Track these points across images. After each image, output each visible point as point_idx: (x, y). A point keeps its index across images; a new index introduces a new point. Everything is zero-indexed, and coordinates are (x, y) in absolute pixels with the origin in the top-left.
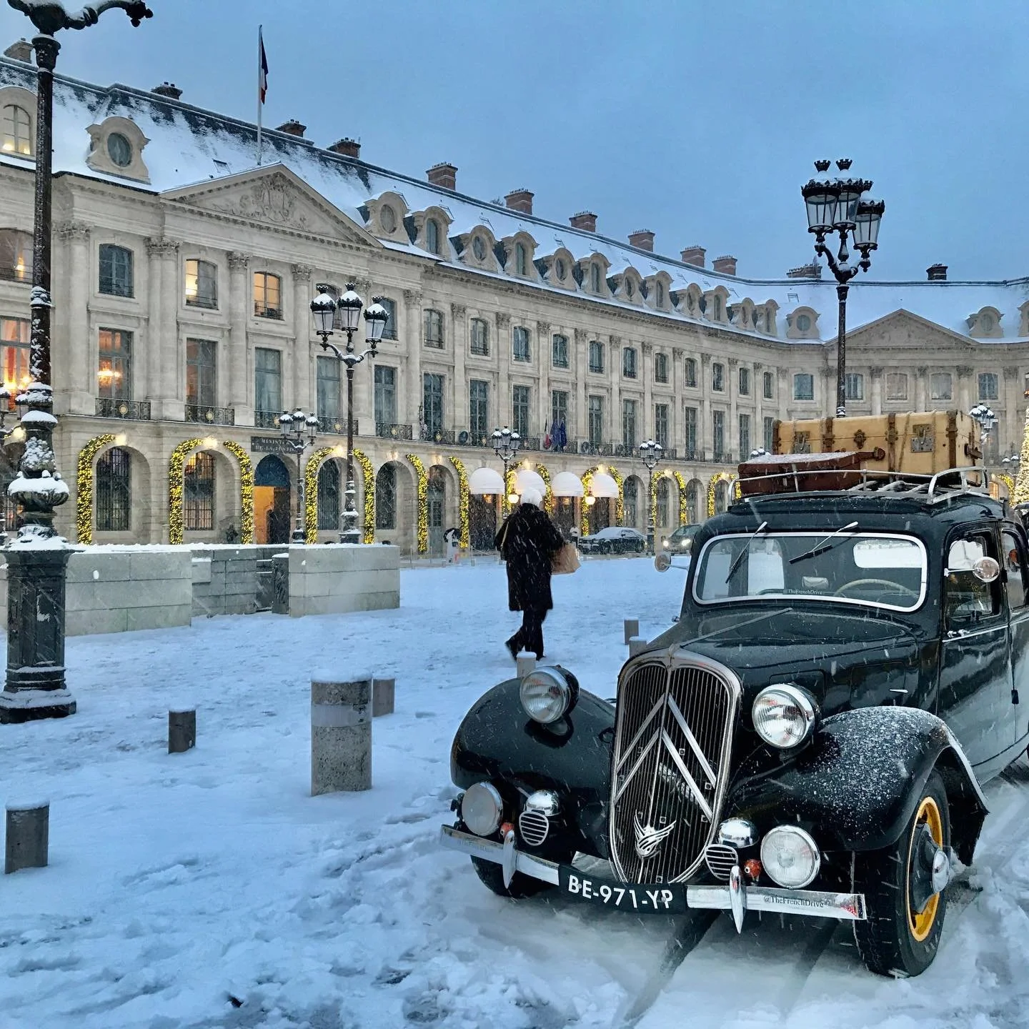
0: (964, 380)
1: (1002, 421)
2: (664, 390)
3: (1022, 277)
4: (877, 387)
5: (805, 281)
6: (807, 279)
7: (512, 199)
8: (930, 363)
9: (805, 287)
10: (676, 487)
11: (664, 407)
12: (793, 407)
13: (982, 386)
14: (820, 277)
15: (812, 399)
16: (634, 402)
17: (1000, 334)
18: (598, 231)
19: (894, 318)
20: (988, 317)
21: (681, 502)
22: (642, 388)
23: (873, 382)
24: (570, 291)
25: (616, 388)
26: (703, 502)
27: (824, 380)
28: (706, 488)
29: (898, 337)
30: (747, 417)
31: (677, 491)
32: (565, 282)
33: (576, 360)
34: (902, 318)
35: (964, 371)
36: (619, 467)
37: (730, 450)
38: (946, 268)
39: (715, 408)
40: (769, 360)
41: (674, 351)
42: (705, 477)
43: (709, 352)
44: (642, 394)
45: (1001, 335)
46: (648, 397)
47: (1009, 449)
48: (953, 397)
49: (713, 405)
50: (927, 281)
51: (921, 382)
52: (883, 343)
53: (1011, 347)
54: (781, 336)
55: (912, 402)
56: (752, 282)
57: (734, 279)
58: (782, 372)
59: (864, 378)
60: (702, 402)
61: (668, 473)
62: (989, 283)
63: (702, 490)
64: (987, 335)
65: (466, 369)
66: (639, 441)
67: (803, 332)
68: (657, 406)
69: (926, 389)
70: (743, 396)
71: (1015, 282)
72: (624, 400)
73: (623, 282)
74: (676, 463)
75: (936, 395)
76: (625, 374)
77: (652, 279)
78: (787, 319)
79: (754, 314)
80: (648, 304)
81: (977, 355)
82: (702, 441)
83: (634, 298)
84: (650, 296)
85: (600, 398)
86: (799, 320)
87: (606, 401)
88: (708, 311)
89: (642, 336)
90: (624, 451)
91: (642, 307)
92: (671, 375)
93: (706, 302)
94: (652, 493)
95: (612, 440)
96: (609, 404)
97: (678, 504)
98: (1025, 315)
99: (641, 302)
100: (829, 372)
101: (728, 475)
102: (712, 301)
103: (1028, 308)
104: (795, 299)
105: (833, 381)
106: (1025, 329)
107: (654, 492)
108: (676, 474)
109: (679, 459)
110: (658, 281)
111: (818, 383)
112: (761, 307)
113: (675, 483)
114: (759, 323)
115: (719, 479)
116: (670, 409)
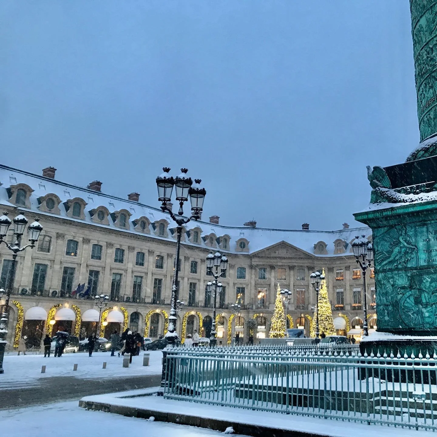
2: (161, 272)
3: (339, 230)
4: (273, 274)
5: (249, 228)
7: (92, 185)
8: (296, 264)
9: (248, 230)
10: (163, 317)
11: (160, 281)
12: (236, 282)
14: (255, 226)
15: (245, 278)
16: (142, 277)
18: (140, 201)
19: (280, 244)
20: (321, 246)
21: (165, 325)
22: (147, 271)
23: (271, 272)
24: (106, 225)
25: (130, 271)
26: (180, 325)
27: (250, 270)
28: (182, 318)
29: (282, 253)
31: (164, 320)
32: (103, 221)
33: (106, 256)
34: (283, 245)
35: (310, 268)
36: (127, 307)
37: (199, 301)
38: (309, 225)
39: (191, 281)
41: (168, 255)
42: (180, 313)
43: (189, 256)
44: (146, 273)
45: (327, 253)
46: (150, 275)
48: (306, 280)
49: (190, 280)
50: (302, 230)
51: (292, 272)
52: (276, 255)
53: (331, 259)
54: (232, 251)
55: (288, 281)
57: (218, 226)
58: (232, 266)
59: (268, 269)
61: (158, 311)
62: (326, 232)
64: (321, 254)
65: (32, 258)
66: (143, 295)
67: (242, 249)
68: (156, 279)
69: (294, 275)
70: (209, 276)
71: (336, 232)
72: (135, 276)
73: (140, 223)
74: (163, 306)
75: (299, 278)
76: (137, 264)
77: (157, 222)
78: (235, 243)
79: (218, 240)
80: (155, 233)
81: (316, 262)
82: (182, 296)
83: (145, 230)
84: (156, 230)
85: (121, 275)
86: (241, 243)
87: (124, 276)
88: (190, 238)
89: (149, 247)
90: (131, 300)
91: (150, 234)
92: (165, 266)
93: (190, 234)
94: (147, 320)
95: (125, 295)
96: (125, 278)
97: (163, 326)
98: (336, 245)
99: (150, 232)
100: (251, 267)
101: (195, 312)
102: (192, 234)
103: (338, 243)
104: (243, 235)
105: (254, 271)
106: (336, 251)
107: (148, 320)
108: (163, 312)
109: (165, 304)
110: (161, 224)
111: (248, 271)
112: (222, 237)
113: (163, 316)
114: (220, 244)
115: (190, 314)
116: (163, 281)
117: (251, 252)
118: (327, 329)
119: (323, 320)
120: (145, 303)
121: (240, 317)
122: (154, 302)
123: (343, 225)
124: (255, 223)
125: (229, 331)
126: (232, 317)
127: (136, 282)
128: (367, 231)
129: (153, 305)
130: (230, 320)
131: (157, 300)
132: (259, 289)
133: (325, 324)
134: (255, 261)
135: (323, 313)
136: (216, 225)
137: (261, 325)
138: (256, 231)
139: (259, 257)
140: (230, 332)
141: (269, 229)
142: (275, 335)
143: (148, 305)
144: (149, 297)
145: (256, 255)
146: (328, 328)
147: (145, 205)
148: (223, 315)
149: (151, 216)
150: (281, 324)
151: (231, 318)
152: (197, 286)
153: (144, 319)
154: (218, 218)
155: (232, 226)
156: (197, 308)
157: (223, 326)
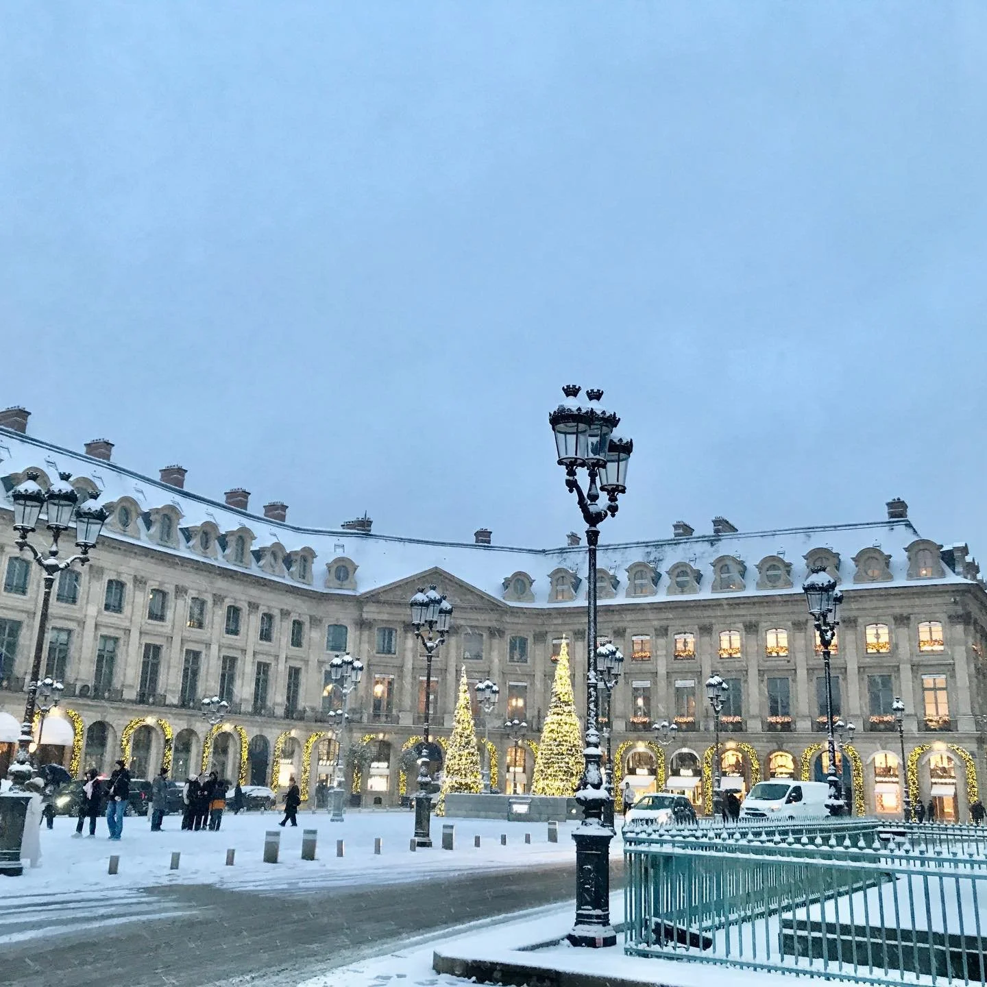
0: (496, 642)
1: (531, 684)
2: (160, 629)
3: (559, 547)
4: (409, 642)
5: (355, 534)
6: (356, 531)
8: (462, 623)
9: (353, 540)
10: (162, 736)
11: (157, 649)
12: (325, 658)
13: (513, 648)
14: (370, 531)
15: (345, 651)
16: (116, 640)
17: (532, 598)
18: (113, 460)
19: (428, 575)
20: (519, 583)
21: (165, 755)
22: (128, 624)
23: (406, 638)
25: (90, 624)
26: (198, 755)
27: (358, 633)
28: (202, 739)
30: (267, 665)
31: (162, 742)
33: (38, 586)
34: (436, 577)
35: (495, 633)
36: (82, 710)
37: (241, 700)
38: (491, 533)
39: (225, 652)
40: (301, 609)
42: (201, 728)
43: (223, 594)
44: (128, 631)
45: (533, 600)
46: (135, 634)
47: (536, 713)
48: (484, 658)
49: (222, 649)
50: (474, 543)
51: (453, 641)
53: (540, 613)
54: (318, 586)
55: (444, 660)
56: (301, 529)
57: (284, 525)
58: (315, 621)
59: (397, 633)
60: (208, 645)
61: (150, 721)
62: (530, 550)
63: (198, 741)
64: (519, 599)
66: (117, 683)
67: (339, 582)
68: (148, 646)
69: (458, 648)
70: (264, 642)
71: (553, 552)
72: (101, 636)
73: (117, 512)
74: (163, 709)
75: (467, 655)
76: (107, 607)
77: (157, 511)
78: (325, 567)
79: (288, 560)
80: (150, 537)
81: (507, 619)
82: (204, 688)
83: (128, 529)
84: (153, 530)
85: (69, 632)
86: (338, 570)
87: (76, 635)
88: (227, 551)
89: (137, 570)
90: (91, 693)
91: (139, 539)
92: (169, 615)
93: (227, 542)
94: (125, 743)
95: (76, 679)
96: (80, 639)
97: (161, 756)
98: (555, 583)
99: (139, 533)
100: (362, 624)
101: (233, 726)
102: (232, 541)
103: (558, 576)
104: (341, 550)
105: (366, 633)
106: (554, 596)
107: (128, 742)
108: (162, 723)
109: (167, 706)
110: (164, 515)
111: (352, 634)
112: (296, 553)
113: (160, 732)
114: (292, 569)
115: (220, 731)
116: (164, 650)
117: (363, 589)
118: (572, 775)
119: (563, 754)
120: (122, 701)
121: (330, 740)
122: (142, 699)
123: (568, 536)
124: (369, 523)
125: (305, 772)
126: (313, 739)
127: (104, 650)
128: (623, 553)
129: (140, 707)
130: (307, 747)
131: (148, 694)
132: (377, 676)
133: (568, 763)
134: (370, 613)
135: (565, 738)
136: (281, 525)
137: (379, 760)
138: (371, 541)
139: (378, 602)
140: (307, 774)
141: (401, 540)
142: (456, 786)
143: (130, 706)
144: (131, 687)
145: (373, 598)
146: (575, 773)
147: (124, 470)
148: (294, 733)
149: (140, 496)
150: (469, 761)
151: (311, 740)
152: (239, 663)
153: (119, 738)
154: (284, 508)
155: (316, 529)
156: (238, 716)
157: (290, 761)
